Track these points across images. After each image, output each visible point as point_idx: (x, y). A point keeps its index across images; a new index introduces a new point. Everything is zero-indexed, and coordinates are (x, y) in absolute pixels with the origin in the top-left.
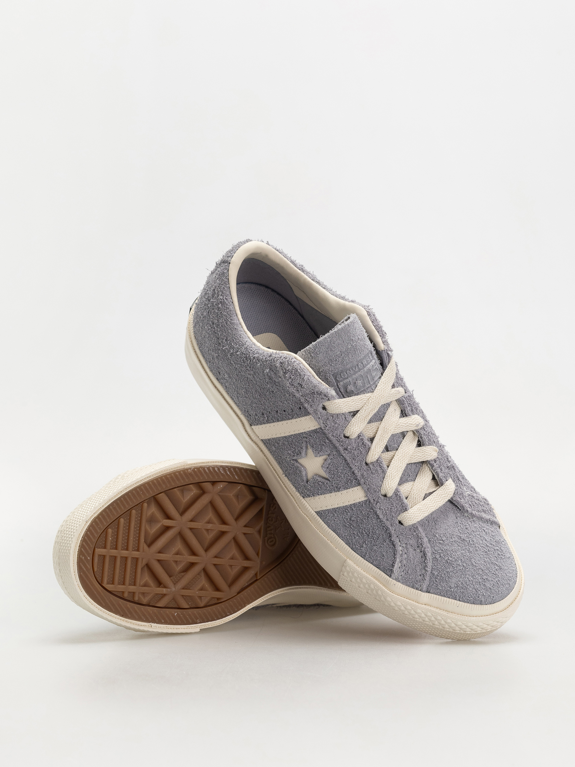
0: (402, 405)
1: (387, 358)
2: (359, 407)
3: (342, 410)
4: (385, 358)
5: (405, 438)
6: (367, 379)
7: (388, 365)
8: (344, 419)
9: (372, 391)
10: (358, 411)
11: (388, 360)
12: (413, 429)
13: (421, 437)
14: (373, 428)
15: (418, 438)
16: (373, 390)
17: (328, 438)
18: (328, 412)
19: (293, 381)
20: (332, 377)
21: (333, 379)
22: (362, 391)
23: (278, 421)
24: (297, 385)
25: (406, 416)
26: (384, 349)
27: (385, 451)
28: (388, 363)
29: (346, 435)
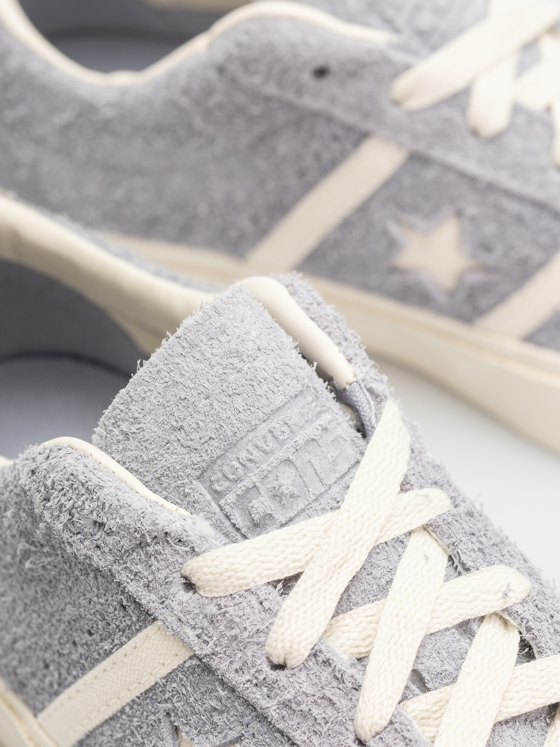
0: (445, 540)
1: (369, 404)
2: (299, 561)
3: (244, 578)
4: (364, 404)
5: (474, 640)
6: (310, 471)
7: (377, 422)
8: (256, 605)
9: (336, 505)
10: (296, 577)
11: (373, 408)
12: (497, 606)
13: (529, 629)
14: (361, 622)
15: (520, 633)
16: (338, 502)
17: (222, 682)
18: (202, 597)
19: (74, 519)
20: (200, 485)
21: (205, 492)
22: (303, 510)
23: (84, 670)
24: (91, 530)
25: (468, 570)
26: (354, 379)
27: (417, 691)
28: (376, 417)
29: (276, 661)
